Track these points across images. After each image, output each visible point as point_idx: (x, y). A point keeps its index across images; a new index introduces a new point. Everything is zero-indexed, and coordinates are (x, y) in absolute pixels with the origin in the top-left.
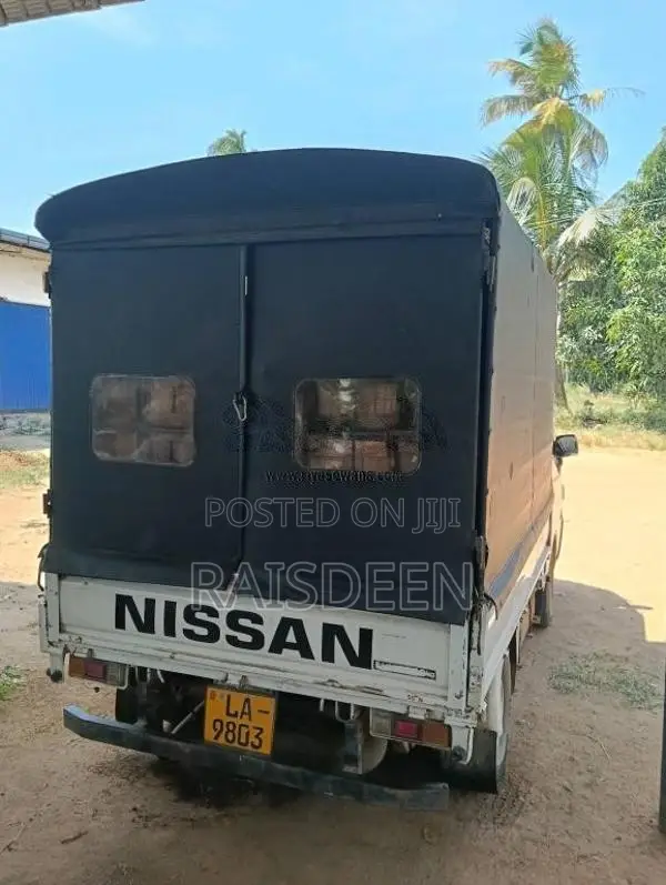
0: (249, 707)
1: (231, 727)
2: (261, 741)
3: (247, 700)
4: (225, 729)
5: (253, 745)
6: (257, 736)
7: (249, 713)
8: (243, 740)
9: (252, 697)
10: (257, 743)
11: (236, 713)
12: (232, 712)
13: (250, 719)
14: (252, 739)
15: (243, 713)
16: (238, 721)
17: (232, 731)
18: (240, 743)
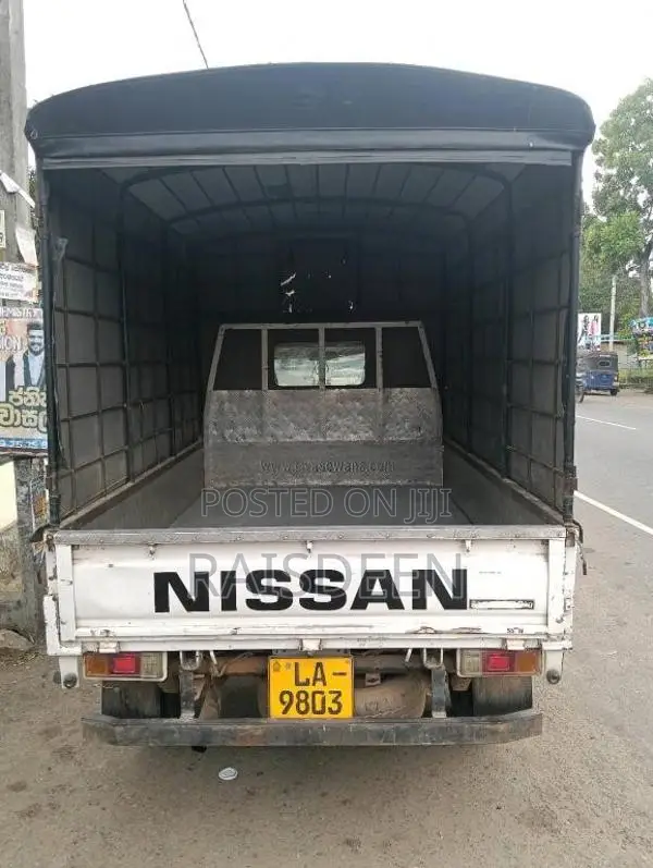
0: (322, 672)
1: (302, 696)
2: (339, 704)
3: (319, 665)
4: (295, 700)
5: (330, 710)
6: (334, 701)
7: (323, 679)
8: (318, 708)
9: (323, 661)
10: (335, 707)
11: (308, 680)
12: (302, 679)
13: (325, 684)
14: (329, 704)
15: (315, 679)
16: (310, 689)
17: (305, 701)
18: (315, 712)
